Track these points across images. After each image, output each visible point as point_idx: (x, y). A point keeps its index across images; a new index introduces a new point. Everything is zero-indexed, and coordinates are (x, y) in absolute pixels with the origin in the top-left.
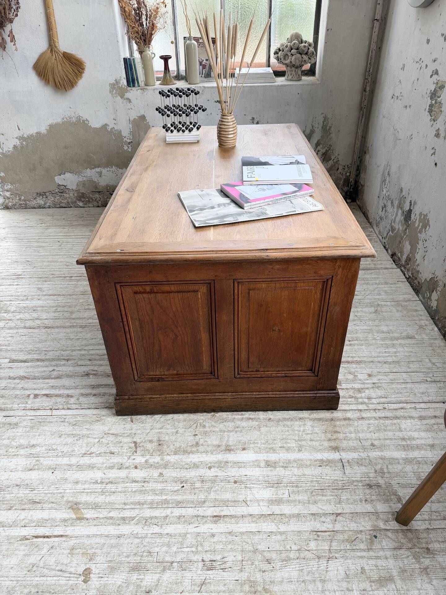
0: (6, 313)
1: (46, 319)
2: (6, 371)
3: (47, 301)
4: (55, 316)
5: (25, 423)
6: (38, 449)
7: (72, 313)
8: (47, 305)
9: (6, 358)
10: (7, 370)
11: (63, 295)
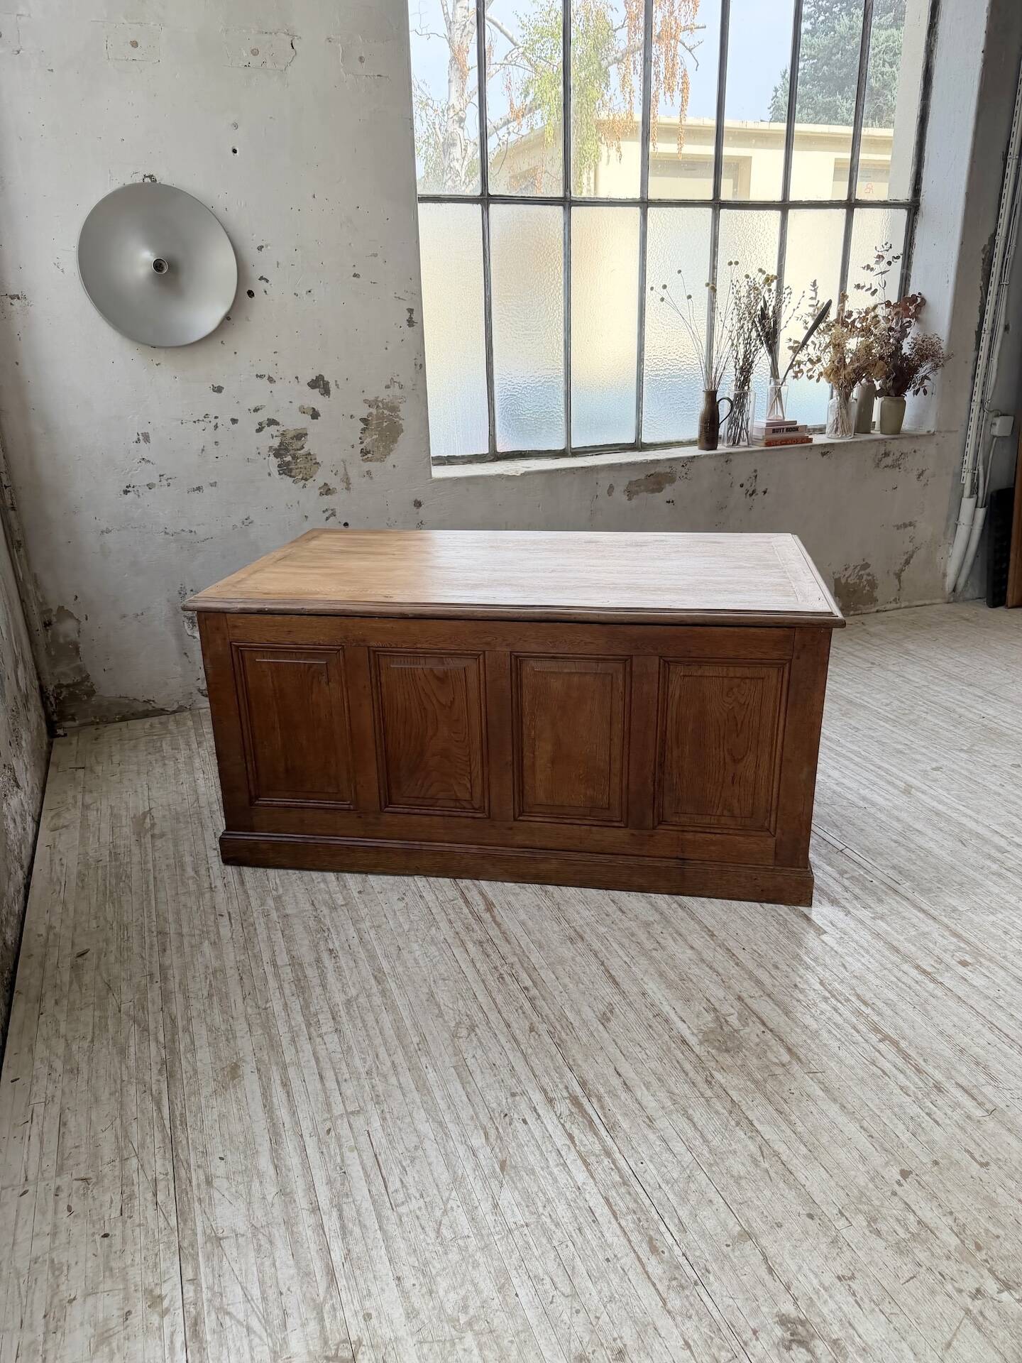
0: (726, 1021)
1: (692, 948)
2: (843, 926)
3: (640, 975)
4: (675, 940)
5: (884, 862)
6: (894, 837)
7: (647, 925)
8: (652, 970)
9: (823, 942)
10: (840, 925)
11: (603, 964)
